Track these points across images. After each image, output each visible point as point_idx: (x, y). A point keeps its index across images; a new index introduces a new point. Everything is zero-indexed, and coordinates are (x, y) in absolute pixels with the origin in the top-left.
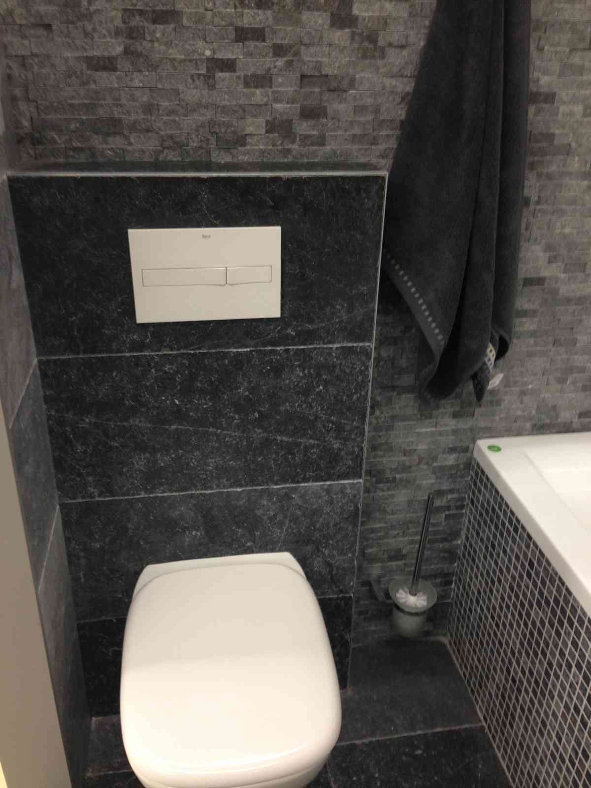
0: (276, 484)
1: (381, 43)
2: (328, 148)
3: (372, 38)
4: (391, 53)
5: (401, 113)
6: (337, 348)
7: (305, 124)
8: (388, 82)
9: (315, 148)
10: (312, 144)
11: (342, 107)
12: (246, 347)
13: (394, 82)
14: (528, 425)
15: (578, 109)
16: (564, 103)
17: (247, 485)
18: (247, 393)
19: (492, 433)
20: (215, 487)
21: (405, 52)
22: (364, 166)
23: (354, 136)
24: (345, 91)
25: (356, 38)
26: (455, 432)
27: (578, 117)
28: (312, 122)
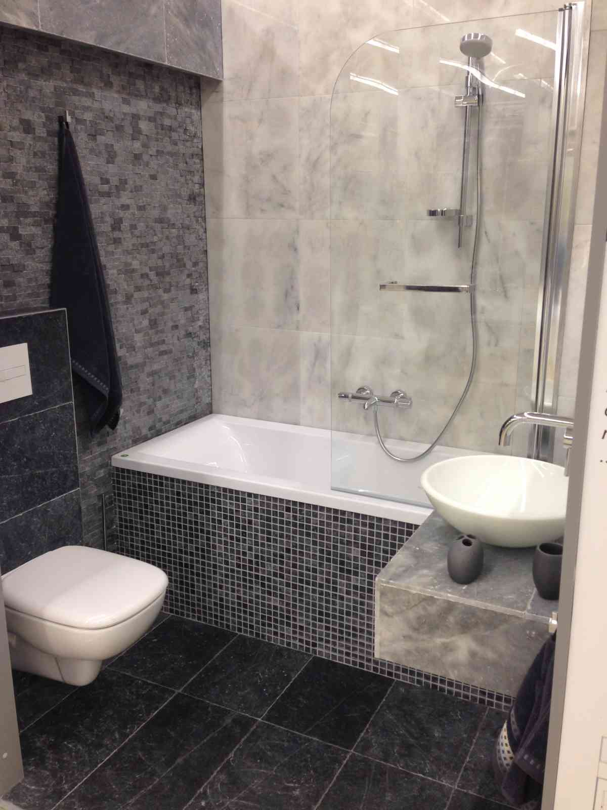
0: (39, 504)
1: (33, 247)
2: (18, 301)
3: (29, 245)
4: (38, 251)
5: (47, 280)
6: (58, 408)
7: (5, 290)
8: (40, 265)
9: (12, 302)
10: (11, 301)
11: (21, 280)
12: (16, 417)
13: (42, 265)
14: (130, 441)
15: (115, 271)
16: (110, 269)
17: (25, 510)
18: (19, 447)
19: (116, 450)
20: (8, 517)
21: (43, 250)
22: (35, 309)
23: (29, 294)
24: (21, 271)
25: (23, 245)
26: (101, 455)
27: (116, 275)
28: (9, 289)
